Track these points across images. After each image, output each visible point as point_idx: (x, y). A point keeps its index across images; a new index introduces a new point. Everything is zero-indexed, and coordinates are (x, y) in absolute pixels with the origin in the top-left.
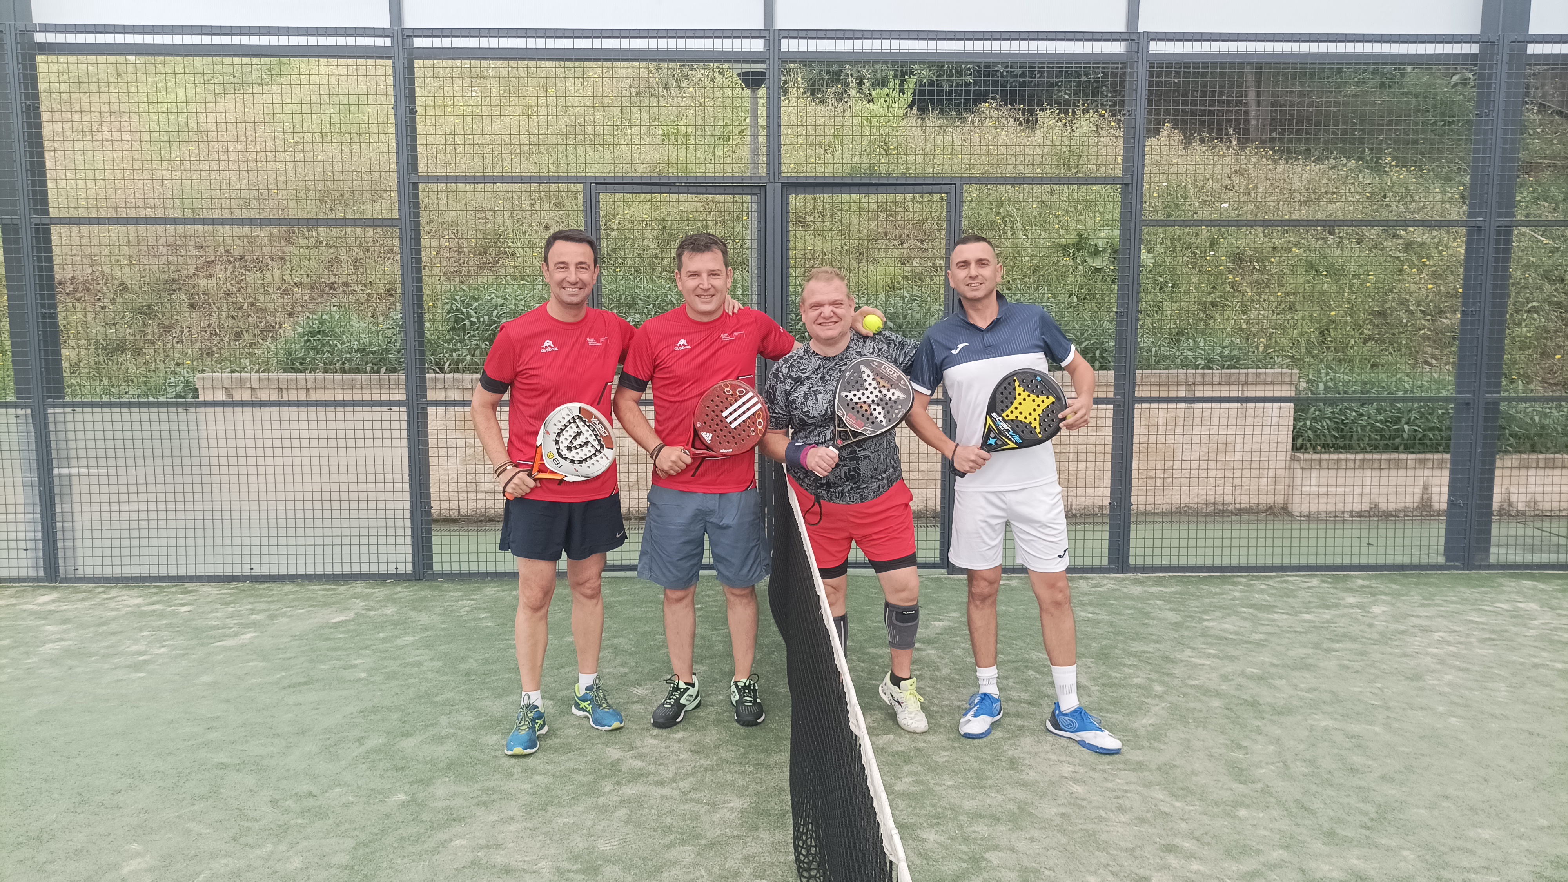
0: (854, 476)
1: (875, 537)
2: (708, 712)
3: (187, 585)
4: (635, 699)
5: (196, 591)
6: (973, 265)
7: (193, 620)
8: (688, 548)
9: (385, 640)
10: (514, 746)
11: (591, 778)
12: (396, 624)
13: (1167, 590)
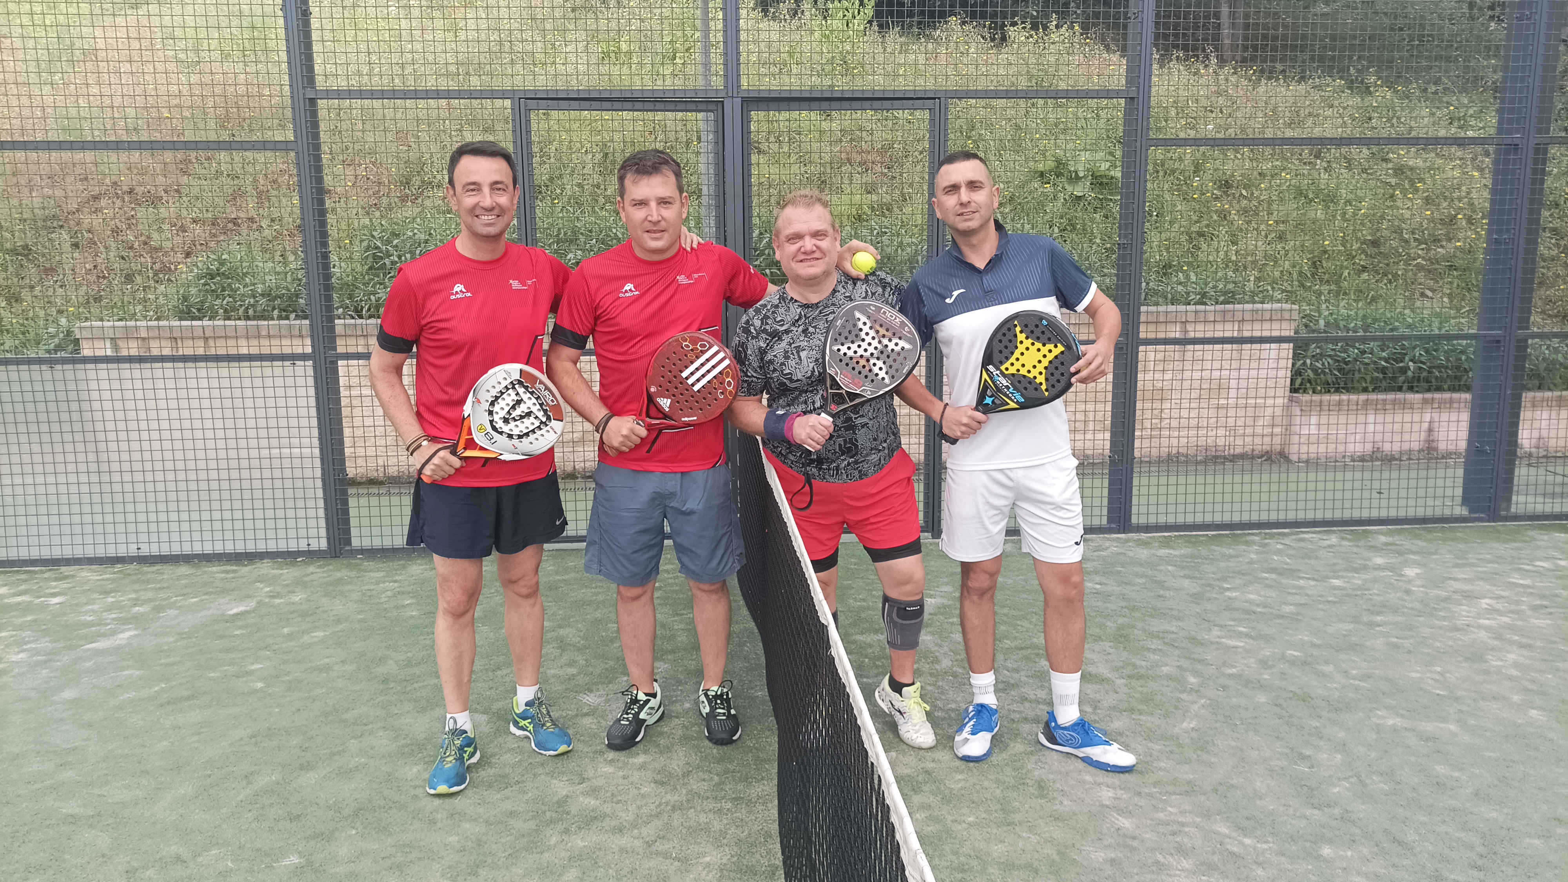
0: (850, 449)
1: (872, 520)
2: (674, 726)
3: (63, 569)
4: (585, 711)
5: (73, 576)
6: (963, 190)
7: (65, 614)
8: (645, 538)
9: (290, 637)
10: (438, 784)
11: (532, 824)
12: (304, 615)
13: (1177, 553)
